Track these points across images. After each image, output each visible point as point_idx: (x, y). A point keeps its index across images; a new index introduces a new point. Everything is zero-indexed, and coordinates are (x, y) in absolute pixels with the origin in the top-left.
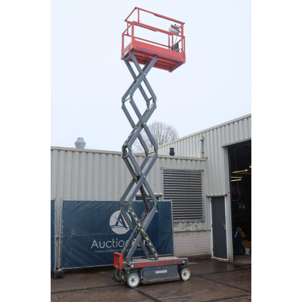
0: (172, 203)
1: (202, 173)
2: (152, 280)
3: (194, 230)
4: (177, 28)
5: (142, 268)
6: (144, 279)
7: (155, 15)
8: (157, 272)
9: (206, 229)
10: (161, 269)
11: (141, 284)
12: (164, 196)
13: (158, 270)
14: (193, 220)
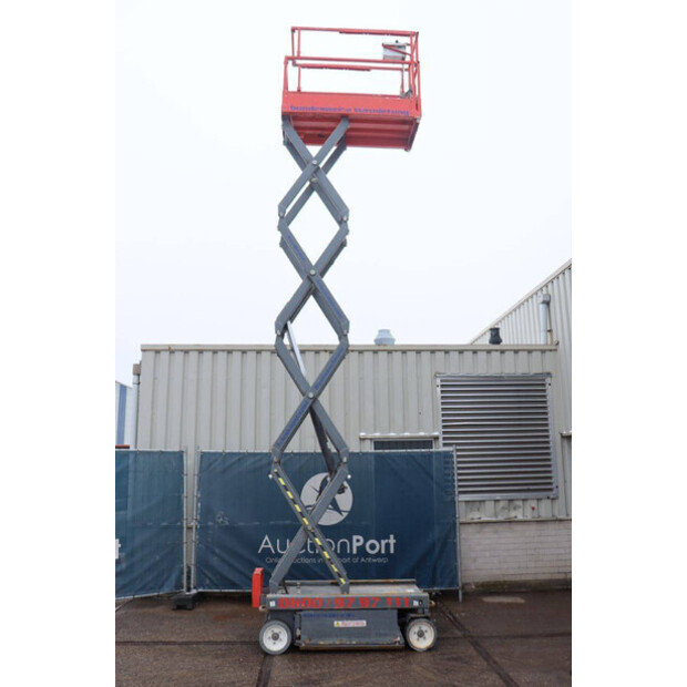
0: (454, 454)
1: (548, 380)
2: (323, 643)
3: (529, 518)
4: (400, 47)
5: (301, 610)
6: (303, 637)
7: (342, 31)
8: (339, 624)
9: (561, 517)
10: (349, 617)
11: (293, 648)
12: (444, 438)
13: (342, 618)
14: (523, 495)
